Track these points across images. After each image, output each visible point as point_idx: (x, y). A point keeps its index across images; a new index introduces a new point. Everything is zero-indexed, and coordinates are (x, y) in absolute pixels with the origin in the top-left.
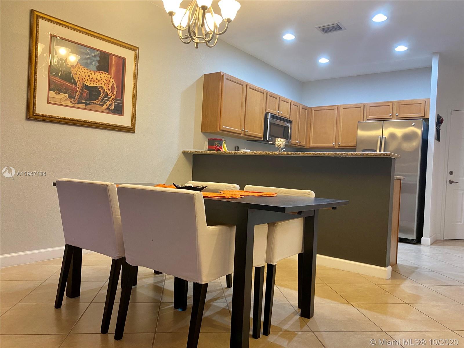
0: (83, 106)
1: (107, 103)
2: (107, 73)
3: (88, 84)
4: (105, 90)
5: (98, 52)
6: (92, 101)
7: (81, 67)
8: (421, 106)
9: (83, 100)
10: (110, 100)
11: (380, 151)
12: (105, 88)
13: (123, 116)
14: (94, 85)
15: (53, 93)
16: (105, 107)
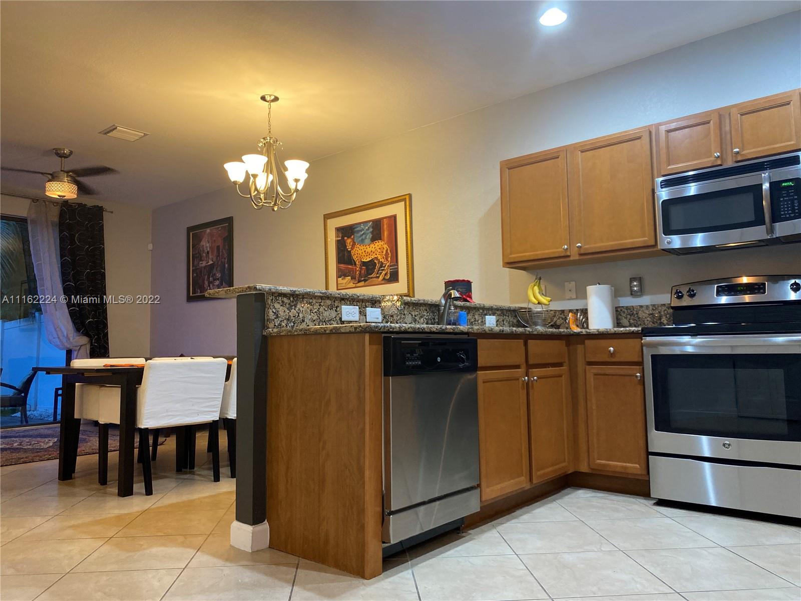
0: (362, 284)
1: (383, 273)
2: (380, 241)
3: (365, 260)
4: (379, 260)
5: (371, 223)
6: (369, 276)
7: (358, 246)
9: (362, 277)
10: (385, 268)
12: (379, 258)
14: (370, 259)
15: (340, 279)
16: (381, 278)
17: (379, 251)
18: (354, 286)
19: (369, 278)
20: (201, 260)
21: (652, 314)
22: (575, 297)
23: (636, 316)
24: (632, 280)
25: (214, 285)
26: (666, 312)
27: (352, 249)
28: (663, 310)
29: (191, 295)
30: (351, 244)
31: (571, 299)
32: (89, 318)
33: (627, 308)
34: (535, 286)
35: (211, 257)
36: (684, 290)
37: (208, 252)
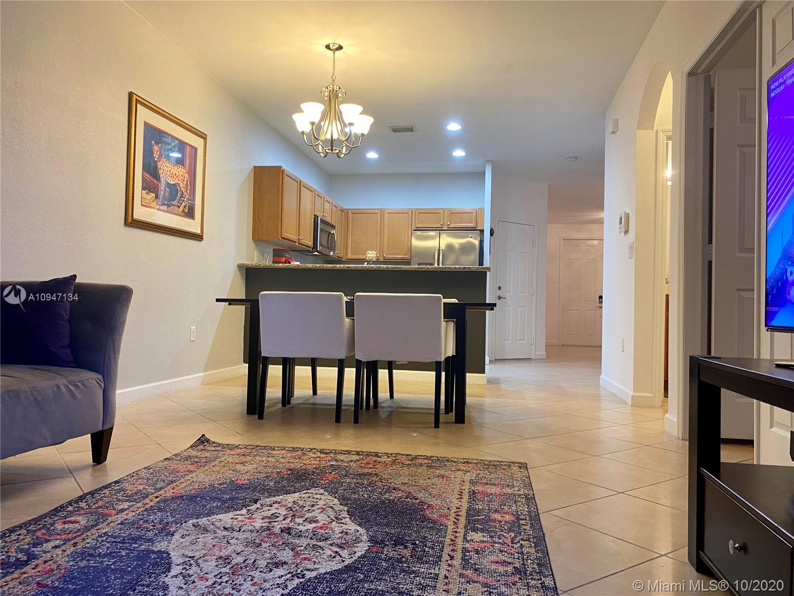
1: (183, 204)
2: (183, 168)
3: (169, 181)
4: (181, 188)
6: (171, 202)
7: (164, 160)
8: (472, 216)
10: (185, 200)
11: (438, 265)
12: (181, 185)
13: (194, 220)
14: (174, 183)
15: (144, 193)
16: (181, 209)
17: (180, 177)
27: (158, 160)
30: (158, 153)
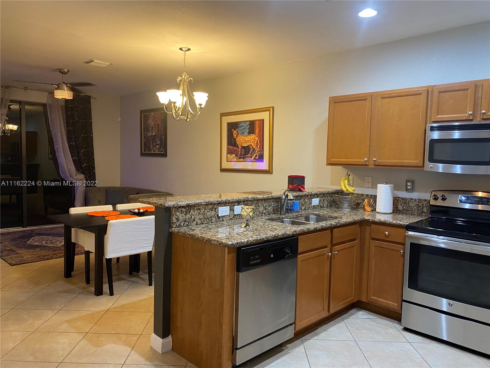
0: (242, 160)
1: (254, 155)
2: (253, 135)
3: (244, 145)
5: (248, 122)
6: (246, 156)
7: (240, 136)
9: (242, 156)
10: (256, 152)
12: (253, 145)
14: (247, 145)
15: (229, 155)
16: (253, 158)
17: (253, 141)
18: (237, 160)
19: (246, 157)
20: (148, 131)
21: (418, 205)
22: (371, 187)
23: (408, 204)
24: (407, 181)
25: (156, 148)
26: (426, 205)
27: (237, 137)
28: (425, 204)
29: (143, 152)
30: (236, 134)
31: (368, 187)
32: (84, 164)
33: (403, 199)
34: (346, 179)
35: (154, 130)
36: (439, 195)
37: (152, 127)
